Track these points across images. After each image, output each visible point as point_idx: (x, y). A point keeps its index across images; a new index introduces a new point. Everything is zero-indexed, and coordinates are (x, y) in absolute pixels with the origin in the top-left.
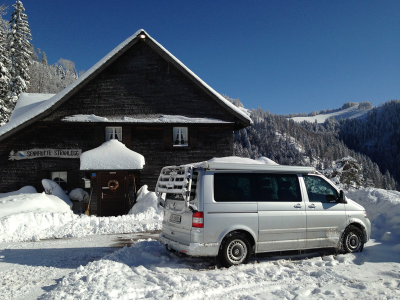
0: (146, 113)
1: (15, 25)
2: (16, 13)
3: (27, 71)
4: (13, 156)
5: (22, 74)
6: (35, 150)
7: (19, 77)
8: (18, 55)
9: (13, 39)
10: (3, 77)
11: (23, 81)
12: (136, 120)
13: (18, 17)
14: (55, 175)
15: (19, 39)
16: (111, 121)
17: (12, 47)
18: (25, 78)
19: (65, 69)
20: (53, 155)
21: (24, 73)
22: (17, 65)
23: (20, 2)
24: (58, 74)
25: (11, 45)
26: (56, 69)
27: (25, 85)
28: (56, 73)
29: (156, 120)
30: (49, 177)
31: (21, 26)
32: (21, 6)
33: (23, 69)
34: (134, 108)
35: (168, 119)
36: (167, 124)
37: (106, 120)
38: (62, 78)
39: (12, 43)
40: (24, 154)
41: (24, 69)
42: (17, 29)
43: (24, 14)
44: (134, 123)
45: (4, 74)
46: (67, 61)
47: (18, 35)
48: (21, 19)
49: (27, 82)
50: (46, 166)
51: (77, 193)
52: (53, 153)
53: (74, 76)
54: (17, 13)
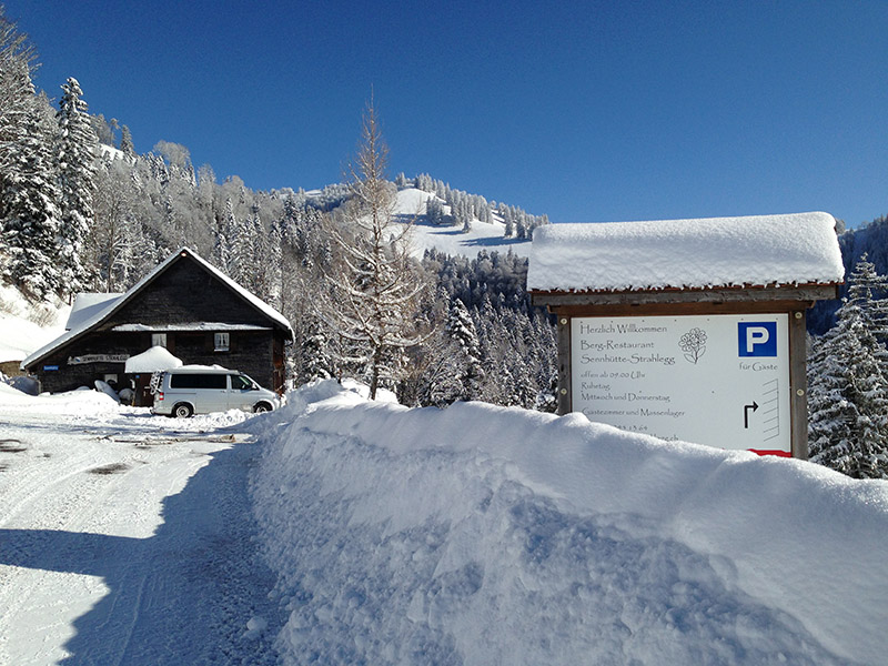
0: (188, 322)
1: (66, 122)
2: (67, 100)
3: (88, 203)
4: (70, 361)
5: (79, 208)
6: (89, 356)
7: (76, 212)
8: (72, 175)
9: (64, 147)
10: (48, 221)
11: (82, 219)
12: (179, 328)
13: (71, 106)
14: (108, 377)
15: (74, 146)
16: (156, 329)
17: (61, 161)
18: (85, 214)
19: (168, 163)
20: (105, 360)
21: (83, 205)
22: (71, 191)
23: (74, 80)
24: (154, 176)
25: (59, 158)
26: (149, 163)
27: (85, 226)
28: (149, 173)
29: (198, 328)
30: (102, 379)
31: (77, 122)
32: (76, 87)
33: (81, 200)
34: (178, 317)
35: (209, 326)
36: (208, 331)
37: (151, 328)
38: (162, 183)
39: (62, 153)
40: (80, 359)
41: (84, 197)
42: (69, 127)
43: (81, 102)
44: (177, 331)
45: (50, 214)
46: (174, 146)
47: (71, 139)
48: (75, 111)
49: (89, 220)
50: (99, 369)
51: (125, 393)
52: (105, 358)
53: (188, 178)
54: (69, 98)
